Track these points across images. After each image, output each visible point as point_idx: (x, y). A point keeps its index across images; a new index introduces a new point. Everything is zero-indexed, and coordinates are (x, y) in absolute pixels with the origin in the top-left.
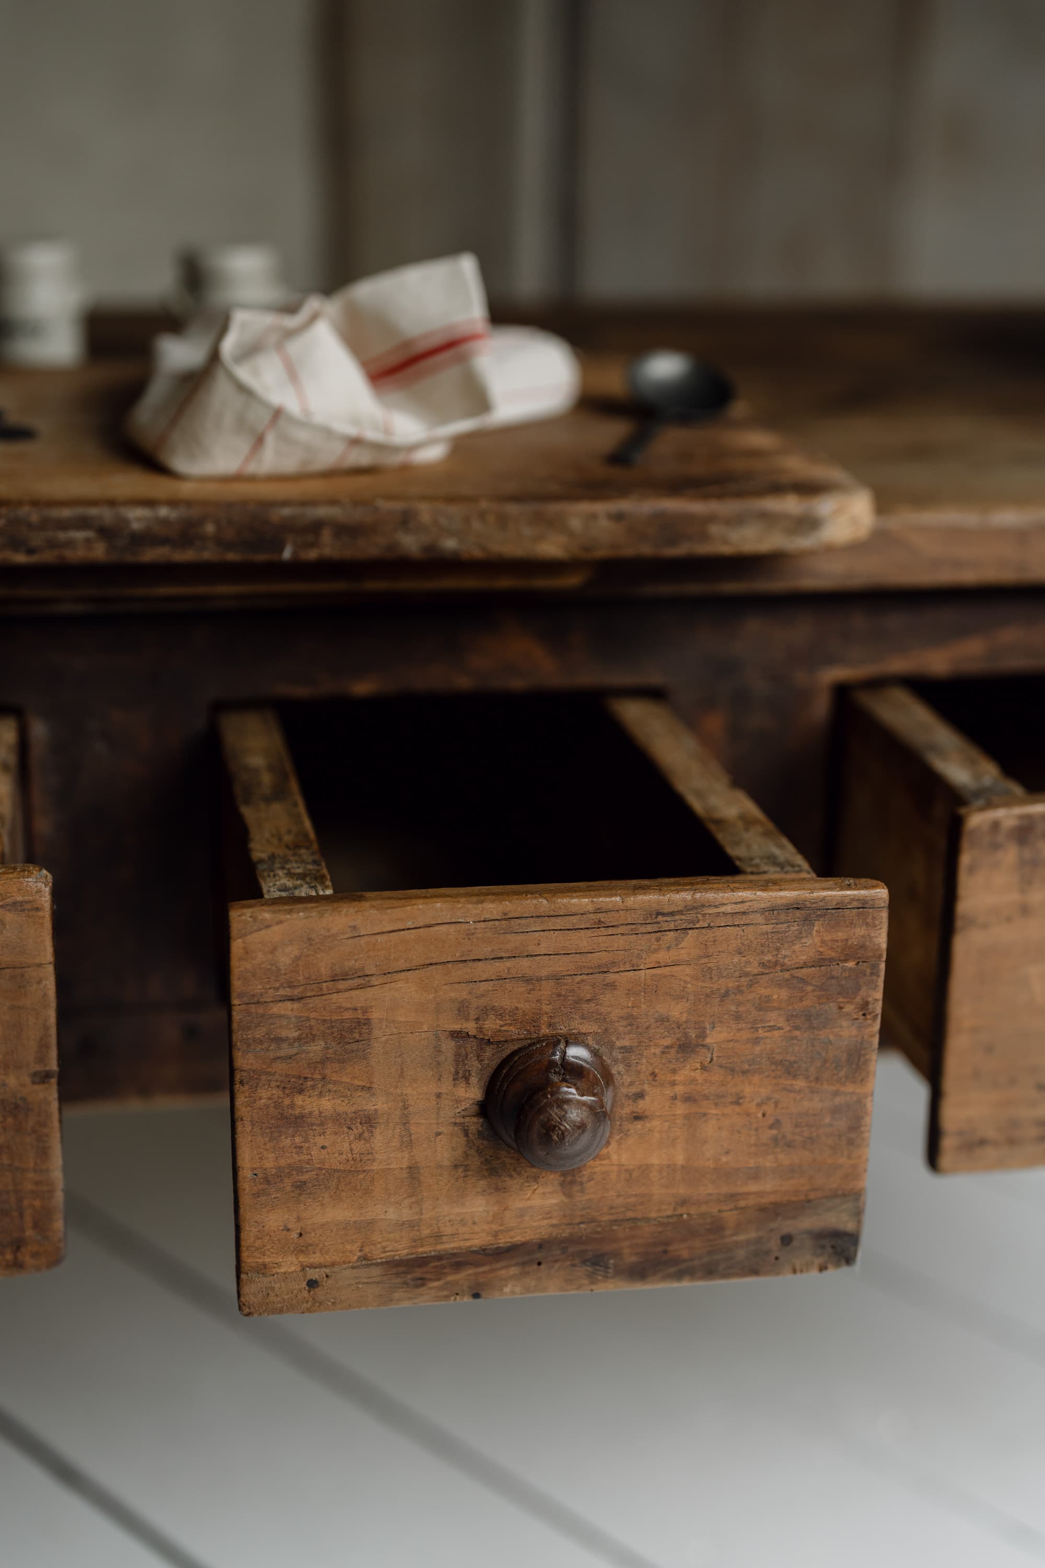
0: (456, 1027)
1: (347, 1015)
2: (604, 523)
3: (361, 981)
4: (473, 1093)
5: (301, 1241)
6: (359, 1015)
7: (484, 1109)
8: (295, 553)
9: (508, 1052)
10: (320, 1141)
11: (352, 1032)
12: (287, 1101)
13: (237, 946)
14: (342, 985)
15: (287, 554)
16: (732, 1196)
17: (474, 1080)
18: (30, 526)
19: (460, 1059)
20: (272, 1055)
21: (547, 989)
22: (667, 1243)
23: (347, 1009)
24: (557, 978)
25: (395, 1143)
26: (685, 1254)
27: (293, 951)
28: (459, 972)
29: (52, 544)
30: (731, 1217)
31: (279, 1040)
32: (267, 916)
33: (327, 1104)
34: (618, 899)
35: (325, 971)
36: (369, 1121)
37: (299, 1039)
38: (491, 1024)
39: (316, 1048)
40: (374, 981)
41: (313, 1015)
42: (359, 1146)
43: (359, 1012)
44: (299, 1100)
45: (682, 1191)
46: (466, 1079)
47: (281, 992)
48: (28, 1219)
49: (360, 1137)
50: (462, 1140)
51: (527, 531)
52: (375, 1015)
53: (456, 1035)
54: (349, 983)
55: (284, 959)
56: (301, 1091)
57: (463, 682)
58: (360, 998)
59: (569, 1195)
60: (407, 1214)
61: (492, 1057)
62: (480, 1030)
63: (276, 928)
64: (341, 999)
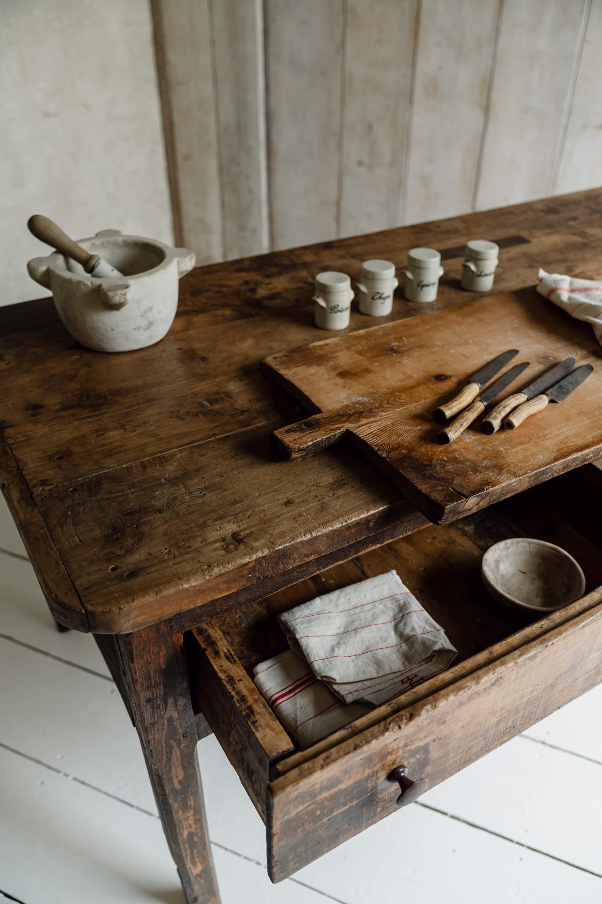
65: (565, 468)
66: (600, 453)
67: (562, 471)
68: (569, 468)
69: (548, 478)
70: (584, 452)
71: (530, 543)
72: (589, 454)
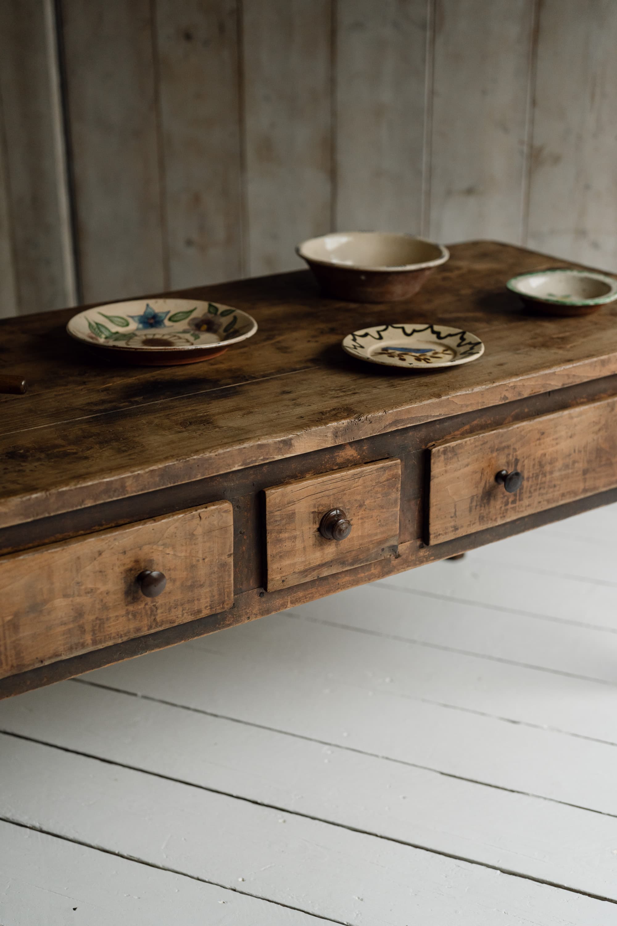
0: (313, 510)
1: (291, 512)
3: (293, 503)
4: (317, 526)
6: (293, 511)
7: (319, 530)
9: (324, 514)
10: (285, 544)
11: (292, 516)
12: (278, 536)
13: (267, 501)
14: (288, 505)
16: (371, 541)
17: (317, 523)
19: (314, 518)
20: (275, 525)
21: (332, 498)
22: (358, 556)
23: (290, 510)
24: (334, 494)
25: (301, 542)
26: (362, 557)
27: (279, 499)
28: (314, 497)
30: (371, 546)
31: (276, 521)
32: (273, 491)
33: (287, 535)
34: (345, 473)
35: (285, 502)
36: (295, 537)
37: (281, 520)
38: (321, 508)
39: (284, 522)
40: (296, 502)
41: (283, 513)
42: (293, 544)
44: (280, 535)
45: (361, 542)
46: (315, 523)
47: (277, 509)
49: (293, 541)
50: (314, 538)
52: (296, 511)
53: (313, 512)
54: (290, 505)
55: (277, 501)
56: (282, 533)
58: (292, 507)
59: (337, 548)
61: (321, 516)
62: (318, 510)
63: (275, 494)
64: (289, 508)
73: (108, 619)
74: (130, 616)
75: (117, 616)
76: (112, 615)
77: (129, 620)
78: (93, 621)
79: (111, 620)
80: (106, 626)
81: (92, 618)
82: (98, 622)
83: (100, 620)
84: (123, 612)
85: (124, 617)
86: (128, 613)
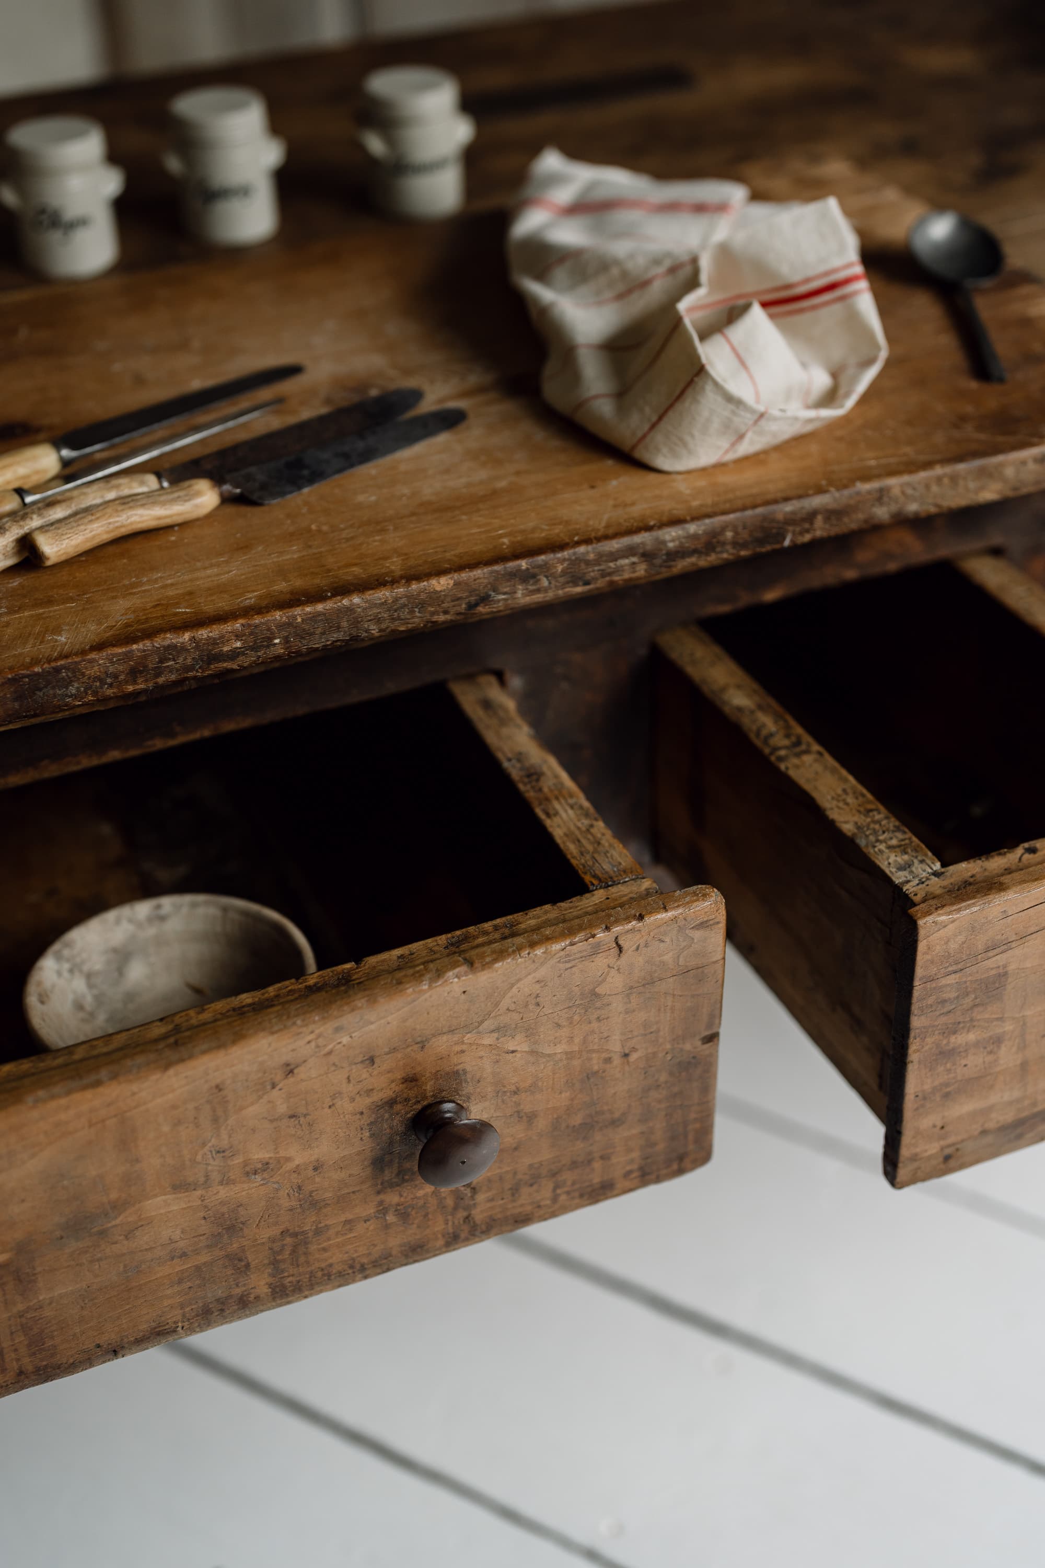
1: (993, 972)
2: (1031, 466)
3: (1005, 947)
5: (943, 1131)
6: (1001, 971)
8: (792, 541)
10: (963, 1062)
11: (994, 983)
12: (945, 1042)
13: (922, 946)
14: (991, 954)
15: (787, 543)
18: (588, 563)
20: (938, 1013)
23: (992, 969)
25: (1014, 1049)
27: (961, 938)
29: (604, 574)
31: (944, 1001)
32: (943, 918)
33: (971, 1037)
35: (980, 947)
36: (998, 1041)
37: (958, 997)
39: (968, 1001)
40: (1013, 945)
41: (970, 978)
42: (990, 1058)
43: (1001, 968)
44: (953, 1039)
47: (950, 969)
48: (691, 1137)
49: (991, 1052)
51: (972, 485)
52: (1011, 967)
54: (996, 951)
55: (953, 946)
56: (955, 1033)
57: (851, 574)
58: (1000, 959)
60: (1016, 1094)
63: (951, 926)
64: (989, 963)
65: (134, 673)
66: (271, 639)
67: (127, 682)
68: (158, 675)
69: (75, 697)
70: (203, 633)
71: (225, 909)
72: (223, 639)
73: (318, 1232)
74: (391, 1218)
75: (348, 1222)
76: (334, 1219)
77: (387, 1227)
78: (273, 1240)
79: (331, 1232)
80: (313, 1247)
81: (266, 1234)
82: (289, 1240)
83: (295, 1235)
84: (371, 1210)
85: (372, 1221)
86: (383, 1210)
